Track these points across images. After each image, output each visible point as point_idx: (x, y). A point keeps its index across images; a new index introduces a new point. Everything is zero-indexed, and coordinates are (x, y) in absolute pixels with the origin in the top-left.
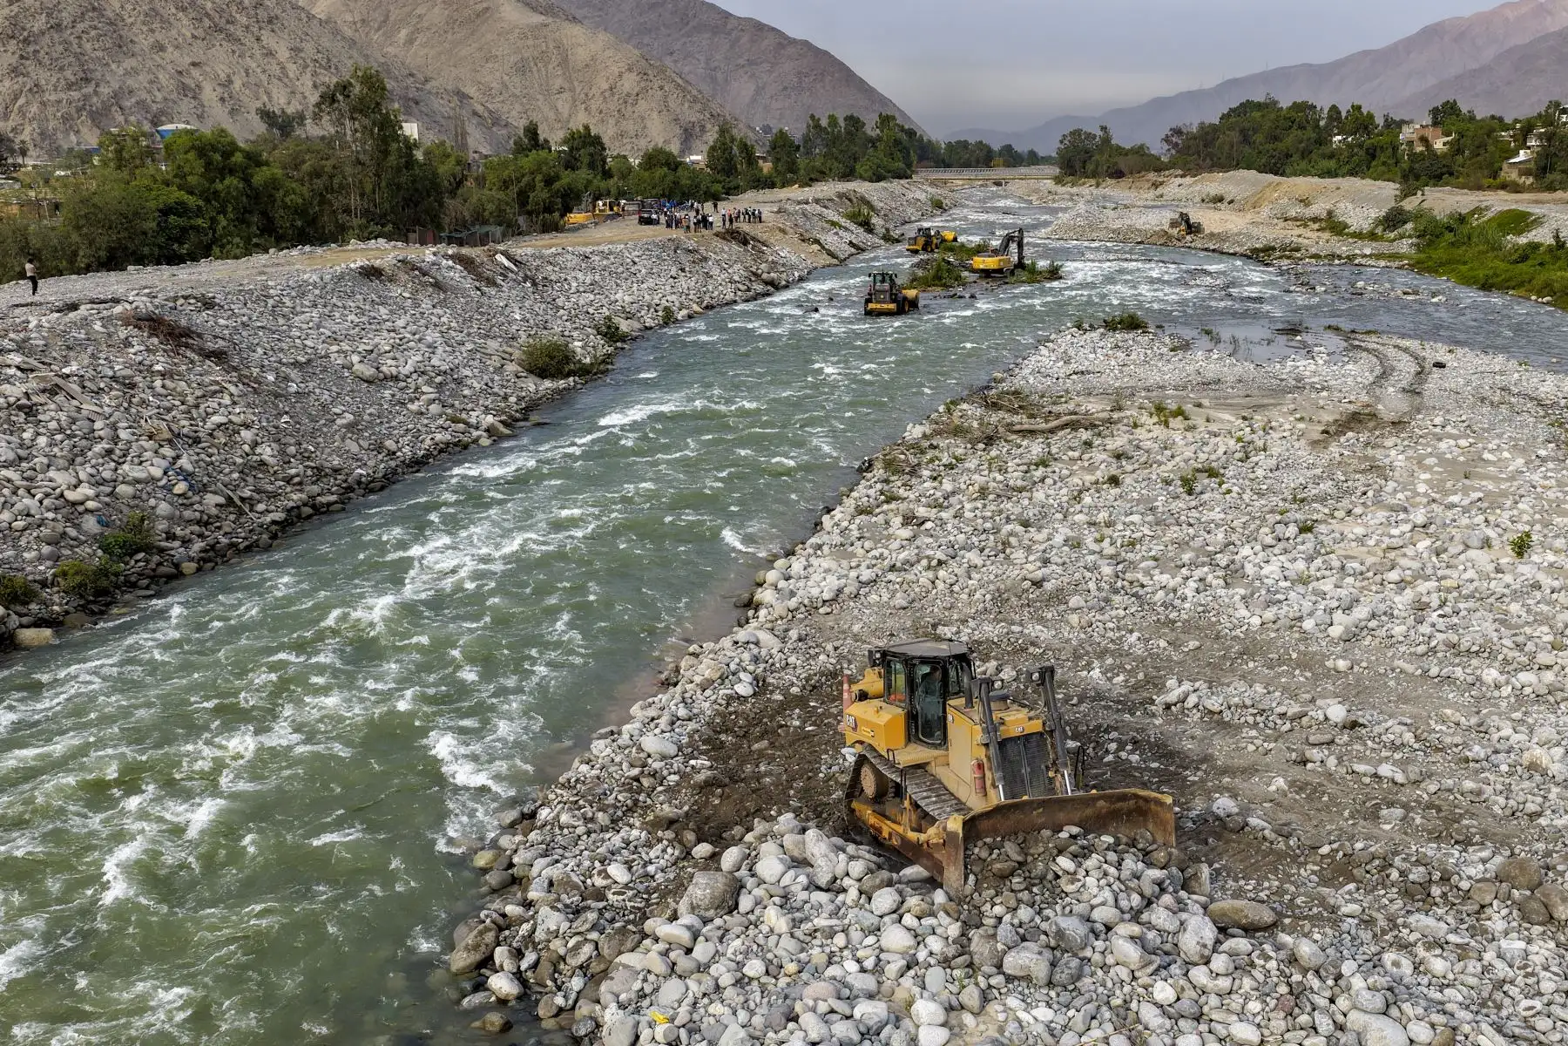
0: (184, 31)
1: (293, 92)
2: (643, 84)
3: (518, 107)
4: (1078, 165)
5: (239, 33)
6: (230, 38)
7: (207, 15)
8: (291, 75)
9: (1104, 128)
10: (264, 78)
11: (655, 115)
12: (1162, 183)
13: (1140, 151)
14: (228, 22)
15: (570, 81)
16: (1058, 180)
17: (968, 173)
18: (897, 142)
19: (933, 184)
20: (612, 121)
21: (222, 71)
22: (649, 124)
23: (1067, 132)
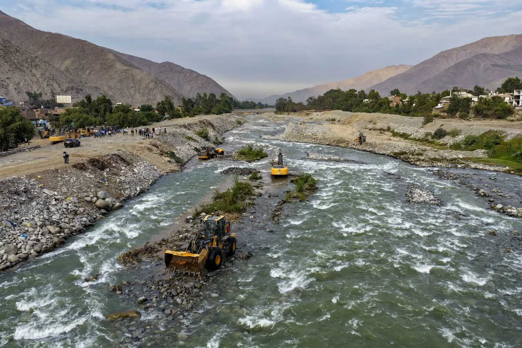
0: (6, 68)
1: (40, 87)
2: (156, 86)
3: (119, 92)
4: (282, 109)
5: (25, 69)
6: (21, 70)
7: (15, 64)
8: (40, 82)
9: (289, 98)
10: (30, 82)
11: (159, 94)
12: (310, 114)
13: (300, 104)
14: (21, 66)
15: (134, 84)
16: (276, 113)
17: (249, 111)
18: (227, 102)
19: (238, 115)
20: (146, 96)
21: (17, 80)
22: (157, 96)
23: (278, 99)
